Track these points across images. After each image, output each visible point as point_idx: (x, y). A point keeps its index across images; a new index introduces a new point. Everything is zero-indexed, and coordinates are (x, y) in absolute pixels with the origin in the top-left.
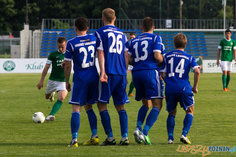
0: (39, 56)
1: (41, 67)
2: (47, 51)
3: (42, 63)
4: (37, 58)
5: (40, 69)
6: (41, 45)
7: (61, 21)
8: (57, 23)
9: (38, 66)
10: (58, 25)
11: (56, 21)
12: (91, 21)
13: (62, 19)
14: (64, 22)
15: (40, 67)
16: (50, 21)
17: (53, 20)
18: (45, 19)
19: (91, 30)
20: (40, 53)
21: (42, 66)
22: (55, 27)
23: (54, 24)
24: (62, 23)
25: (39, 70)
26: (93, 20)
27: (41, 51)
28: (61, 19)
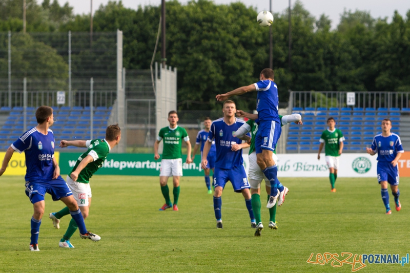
0: (284, 150)
1: (287, 168)
2: (297, 143)
3: (289, 161)
4: (282, 153)
5: (285, 170)
6: (287, 132)
7: (325, 94)
8: (319, 98)
9: (282, 167)
10: (321, 101)
11: (318, 94)
12: (372, 95)
13: (327, 92)
14: (329, 96)
15: (285, 167)
16: (308, 95)
17: (312, 92)
18: (296, 92)
19: (367, 109)
20: (287, 145)
21: (289, 166)
22: (316, 104)
23: (314, 100)
24: (327, 99)
25: (283, 172)
26: (375, 93)
27: (288, 143)
28: (324, 92)
